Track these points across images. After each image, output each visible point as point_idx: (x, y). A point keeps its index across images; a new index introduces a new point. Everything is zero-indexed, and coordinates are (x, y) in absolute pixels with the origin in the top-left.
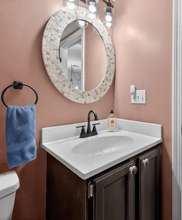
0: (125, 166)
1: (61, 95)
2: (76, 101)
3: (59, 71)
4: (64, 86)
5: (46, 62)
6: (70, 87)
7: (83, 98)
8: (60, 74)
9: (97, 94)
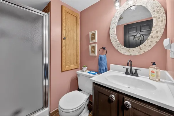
0: (110, 91)
1: (117, 51)
2: (124, 54)
3: (116, 40)
4: (118, 47)
5: (111, 38)
6: (121, 47)
7: (129, 52)
8: (116, 41)
9: (141, 50)
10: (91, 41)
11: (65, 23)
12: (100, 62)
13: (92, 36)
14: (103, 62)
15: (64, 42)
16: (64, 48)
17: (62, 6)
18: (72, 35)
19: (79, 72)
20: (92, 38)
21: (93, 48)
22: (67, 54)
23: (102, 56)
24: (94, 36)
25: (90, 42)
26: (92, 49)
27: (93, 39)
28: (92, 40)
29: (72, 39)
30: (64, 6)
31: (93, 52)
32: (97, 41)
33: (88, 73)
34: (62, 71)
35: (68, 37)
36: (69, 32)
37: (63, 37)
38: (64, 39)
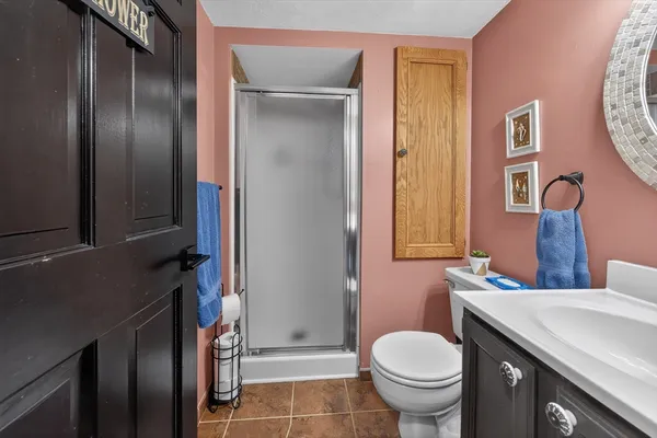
1: (650, 189)
8: (644, 140)
10: (511, 149)
11: (405, 102)
12: (544, 241)
13: (517, 126)
14: (557, 245)
15: (402, 163)
16: (401, 183)
17: (396, 50)
18: (433, 136)
19: (455, 271)
20: (517, 134)
21: (522, 178)
22: (413, 203)
23: (556, 215)
24: (527, 127)
25: (509, 155)
26: (514, 184)
27: (523, 138)
28: (518, 143)
29: (433, 150)
30: (402, 48)
31: (521, 197)
32: (538, 150)
33: (489, 280)
34: (395, 259)
35: (416, 148)
36: (423, 129)
37: (398, 149)
38: (402, 154)
